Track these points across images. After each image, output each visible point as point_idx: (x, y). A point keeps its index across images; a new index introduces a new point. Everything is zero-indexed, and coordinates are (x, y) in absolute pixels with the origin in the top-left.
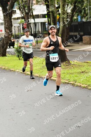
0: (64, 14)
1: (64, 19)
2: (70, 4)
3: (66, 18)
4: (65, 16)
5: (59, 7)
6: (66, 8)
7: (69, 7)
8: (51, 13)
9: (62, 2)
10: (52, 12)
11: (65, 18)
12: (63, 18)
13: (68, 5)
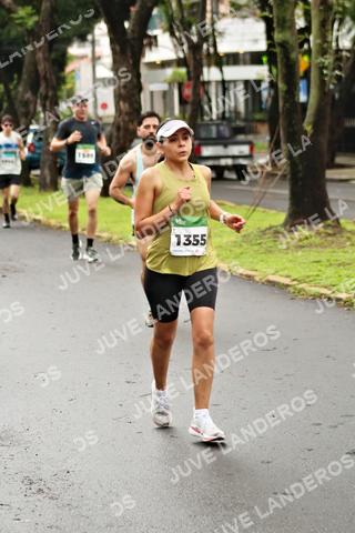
0: (323, 52)
1: (325, 72)
2: (348, 19)
3: (331, 67)
4: (329, 60)
5: (307, 29)
6: (335, 34)
7: (344, 30)
8: (278, 50)
9: (320, 11)
10: (283, 45)
11: (326, 68)
12: (321, 68)
13: (341, 22)
